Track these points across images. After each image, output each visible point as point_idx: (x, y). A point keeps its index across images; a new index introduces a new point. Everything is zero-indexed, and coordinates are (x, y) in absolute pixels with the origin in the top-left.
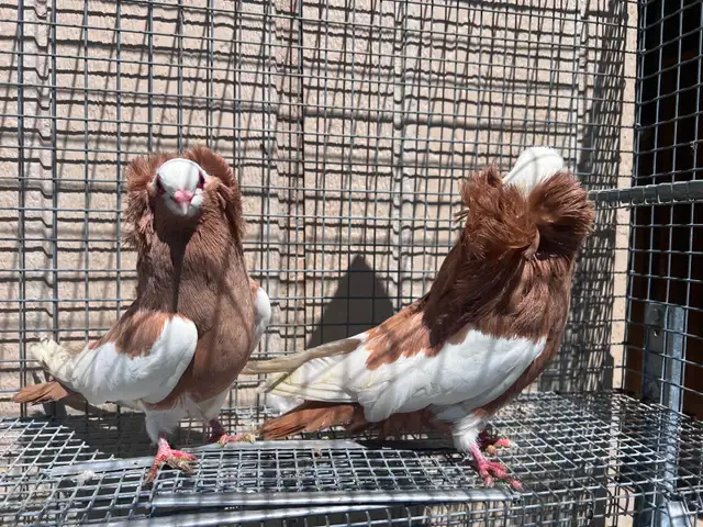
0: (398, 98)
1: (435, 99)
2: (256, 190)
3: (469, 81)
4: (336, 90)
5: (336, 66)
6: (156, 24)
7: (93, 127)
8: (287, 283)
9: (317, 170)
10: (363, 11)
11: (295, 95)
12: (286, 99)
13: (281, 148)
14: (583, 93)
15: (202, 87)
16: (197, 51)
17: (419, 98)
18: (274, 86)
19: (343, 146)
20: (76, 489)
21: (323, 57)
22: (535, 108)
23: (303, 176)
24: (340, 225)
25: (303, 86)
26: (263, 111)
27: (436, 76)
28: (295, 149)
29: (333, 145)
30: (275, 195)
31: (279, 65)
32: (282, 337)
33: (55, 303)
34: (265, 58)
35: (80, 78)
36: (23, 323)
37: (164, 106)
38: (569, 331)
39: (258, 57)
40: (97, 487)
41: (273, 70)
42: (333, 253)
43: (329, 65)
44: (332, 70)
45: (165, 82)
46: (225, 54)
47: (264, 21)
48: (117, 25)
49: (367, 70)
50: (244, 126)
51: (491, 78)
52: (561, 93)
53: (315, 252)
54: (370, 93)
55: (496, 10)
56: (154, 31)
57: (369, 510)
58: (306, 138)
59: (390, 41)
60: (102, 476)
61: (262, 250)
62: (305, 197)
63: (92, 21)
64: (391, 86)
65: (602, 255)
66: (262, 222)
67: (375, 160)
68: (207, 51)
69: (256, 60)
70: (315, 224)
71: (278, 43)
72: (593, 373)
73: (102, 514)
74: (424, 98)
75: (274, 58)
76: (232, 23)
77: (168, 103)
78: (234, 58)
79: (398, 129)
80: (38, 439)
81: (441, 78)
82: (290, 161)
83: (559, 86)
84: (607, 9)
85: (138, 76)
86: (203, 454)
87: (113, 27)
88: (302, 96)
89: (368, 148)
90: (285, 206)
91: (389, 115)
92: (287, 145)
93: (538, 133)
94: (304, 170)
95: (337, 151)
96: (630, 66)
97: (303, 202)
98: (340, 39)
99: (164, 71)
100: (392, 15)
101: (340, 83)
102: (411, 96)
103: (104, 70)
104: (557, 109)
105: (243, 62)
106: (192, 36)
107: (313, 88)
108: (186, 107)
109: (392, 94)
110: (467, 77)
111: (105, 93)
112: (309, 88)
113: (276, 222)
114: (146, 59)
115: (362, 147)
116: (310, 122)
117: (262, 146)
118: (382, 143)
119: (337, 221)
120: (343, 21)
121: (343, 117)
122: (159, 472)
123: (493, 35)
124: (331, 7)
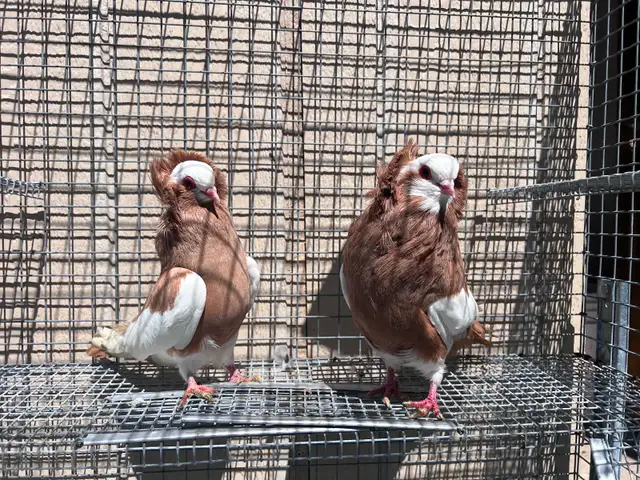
0: (380, 112)
1: (411, 112)
2: (266, 189)
3: (441, 95)
4: (329, 109)
5: (329, 89)
6: (189, 64)
7: (144, 144)
8: (292, 262)
9: (314, 173)
10: (350, 44)
11: (296, 114)
12: (290, 117)
13: (286, 156)
14: (541, 101)
15: (225, 111)
16: (220, 83)
17: (398, 112)
18: (280, 108)
19: (335, 152)
20: (130, 410)
21: (318, 83)
22: (498, 115)
23: (303, 178)
24: (333, 216)
25: (303, 107)
26: (272, 128)
27: (412, 93)
28: (296, 157)
29: (327, 152)
30: (282, 194)
31: (284, 91)
32: (288, 305)
33: (117, 277)
34: (273, 85)
35: (135, 107)
36: (94, 293)
37: (196, 127)
38: (533, 304)
39: (268, 85)
40: (146, 409)
41: (279, 95)
42: (328, 238)
43: (323, 89)
44: (326, 93)
45: (197, 108)
46: (241, 84)
47: (272, 57)
48: (161, 66)
49: (355, 91)
50: (257, 139)
51: (459, 93)
52: (521, 102)
53: (314, 237)
54: (357, 110)
55: (463, 36)
56: (188, 69)
57: (342, 432)
58: (306, 147)
59: (373, 66)
60: (149, 402)
61: (272, 237)
62: (305, 194)
63: (143, 65)
64: (374, 103)
65: (562, 238)
66: (271, 215)
67: (361, 163)
68: (228, 83)
69: (266, 88)
70: (313, 216)
71: (283, 73)
72: (555, 339)
73: (148, 426)
74: (402, 111)
75: (279, 86)
76: (247, 59)
77: (199, 124)
78: (249, 87)
79: (380, 137)
80: (105, 377)
81: (416, 94)
82: (293, 166)
83: (519, 96)
84: (562, 29)
85: (177, 105)
86: (222, 390)
87: (158, 68)
88: (302, 114)
89: (356, 153)
90: (290, 201)
91: (373, 126)
92: (291, 153)
93: (501, 136)
94: (305, 172)
95: (330, 157)
96: (584, 76)
97: (303, 199)
98: (332, 68)
99: (195, 100)
100: (374, 46)
101: (333, 102)
102: (391, 111)
103: (153, 101)
104: (518, 116)
105: (256, 90)
106: (217, 72)
107: (311, 108)
108: (213, 127)
109: (375, 109)
110: (438, 93)
111: (153, 119)
112: (308, 107)
113: (282, 215)
114: (182, 91)
115: (351, 153)
116: (309, 135)
117: (271, 155)
118: (367, 150)
119: (330, 213)
120: (334, 53)
121: (335, 130)
122: (188, 400)
123: (461, 56)
124: (325, 43)
